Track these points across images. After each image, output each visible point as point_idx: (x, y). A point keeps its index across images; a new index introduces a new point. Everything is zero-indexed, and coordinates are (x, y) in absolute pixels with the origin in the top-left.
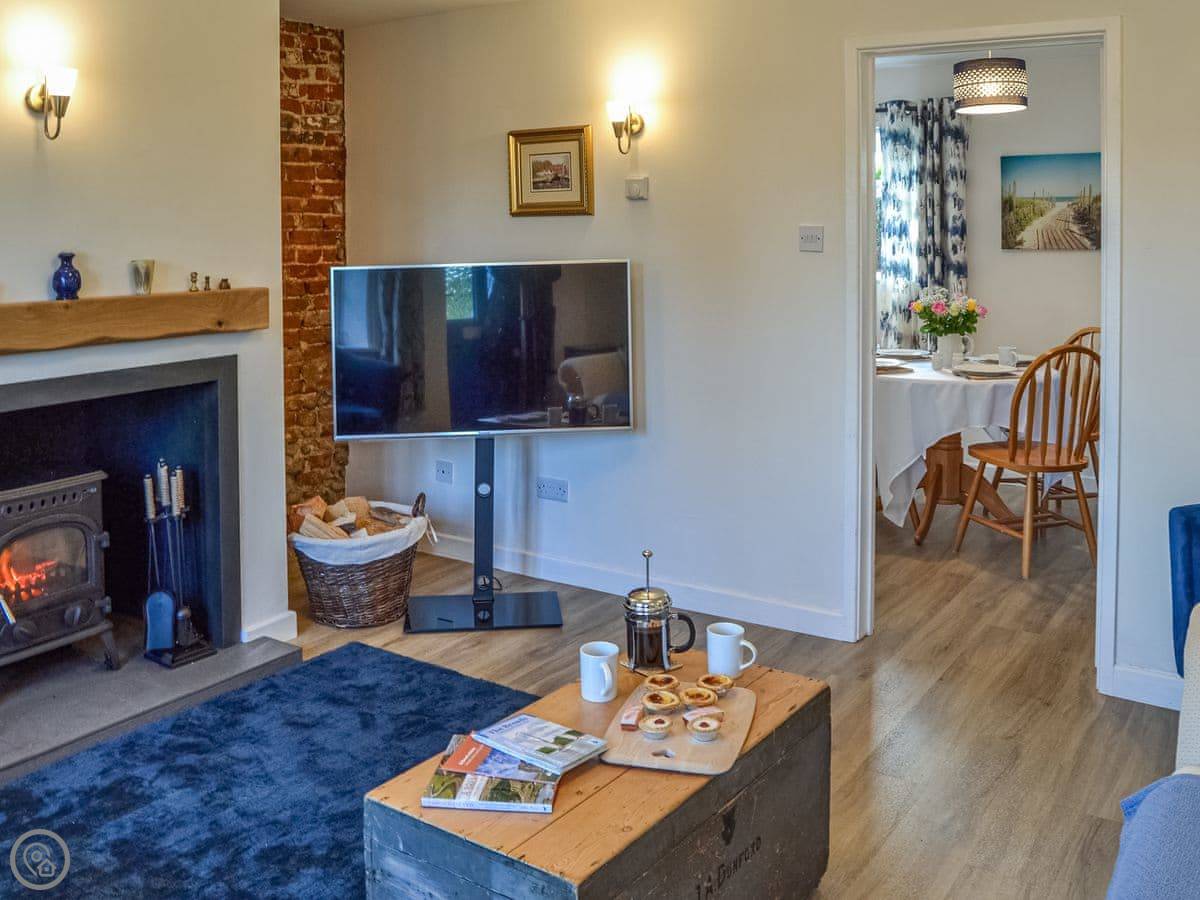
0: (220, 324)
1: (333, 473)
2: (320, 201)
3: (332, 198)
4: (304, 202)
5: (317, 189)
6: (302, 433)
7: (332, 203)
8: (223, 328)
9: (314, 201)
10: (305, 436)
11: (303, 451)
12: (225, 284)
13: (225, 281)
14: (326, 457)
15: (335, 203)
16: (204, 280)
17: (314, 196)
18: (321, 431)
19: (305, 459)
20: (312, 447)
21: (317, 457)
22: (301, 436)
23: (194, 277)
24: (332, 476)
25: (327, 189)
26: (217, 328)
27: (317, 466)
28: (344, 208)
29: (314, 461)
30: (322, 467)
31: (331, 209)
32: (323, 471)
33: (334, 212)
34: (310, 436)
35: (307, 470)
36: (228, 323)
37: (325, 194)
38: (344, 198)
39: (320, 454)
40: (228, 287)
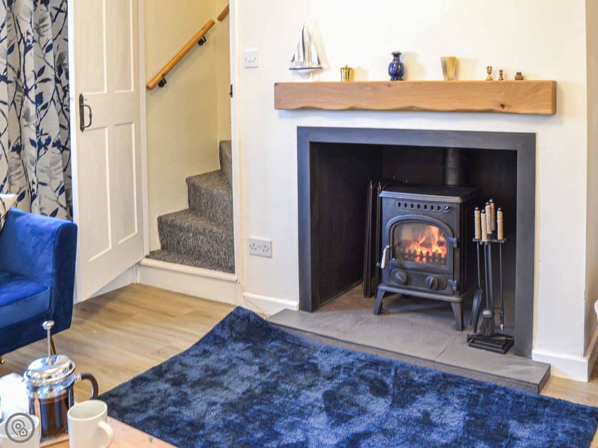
0: (503, 106)
8: (505, 110)
12: (519, 76)
13: (519, 74)
16: (499, 73)
23: (490, 70)
26: (500, 109)
36: (510, 107)
40: (522, 79)
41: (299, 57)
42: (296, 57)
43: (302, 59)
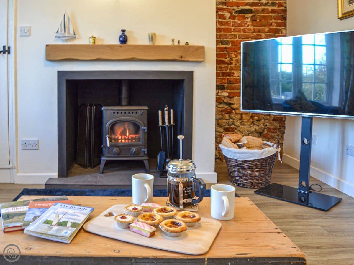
0: (181, 57)
1: (278, 136)
2: (275, 29)
3: (281, 28)
4: (267, 29)
5: (273, 24)
6: (263, 118)
7: (280, 30)
9: (272, 29)
10: (265, 119)
11: (264, 125)
12: (187, 44)
14: (274, 129)
15: (282, 30)
16: (178, 42)
17: (272, 27)
18: (272, 119)
19: (265, 128)
20: (268, 124)
21: (270, 128)
22: (263, 119)
23: (173, 40)
24: (277, 137)
25: (278, 24)
26: (181, 59)
27: (270, 132)
28: (286, 32)
29: (269, 129)
30: (273, 133)
31: (280, 32)
32: (273, 134)
33: (281, 33)
34: (267, 120)
35: (265, 132)
36: (185, 57)
37: (277, 26)
38: (286, 28)
39: (272, 127)
41: (61, 31)
42: (59, 30)
43: (63, 32)
